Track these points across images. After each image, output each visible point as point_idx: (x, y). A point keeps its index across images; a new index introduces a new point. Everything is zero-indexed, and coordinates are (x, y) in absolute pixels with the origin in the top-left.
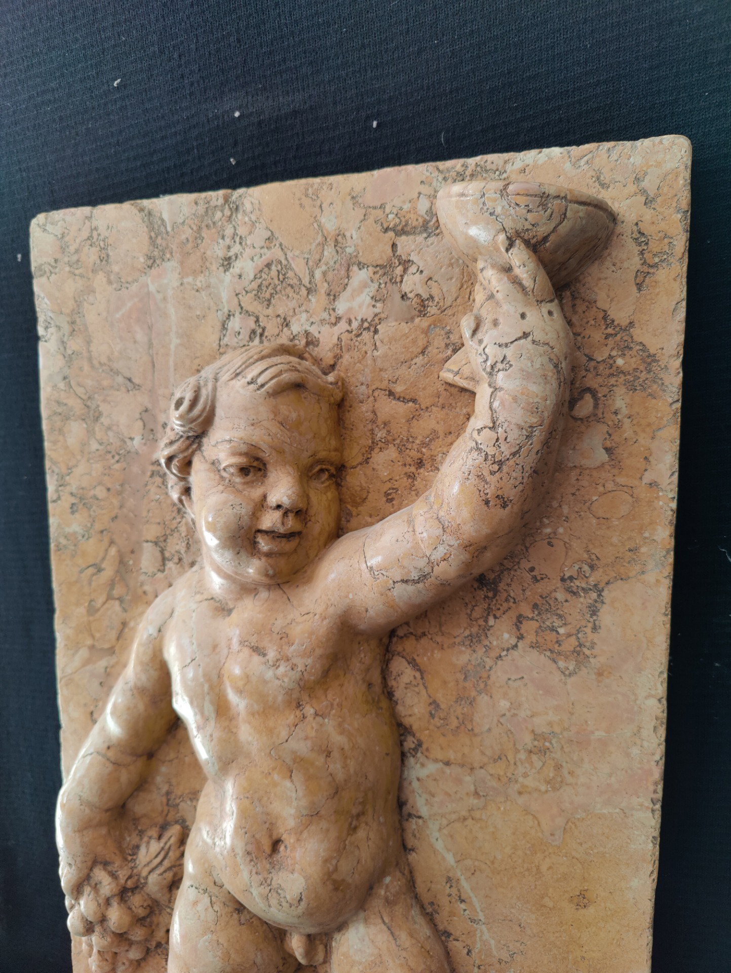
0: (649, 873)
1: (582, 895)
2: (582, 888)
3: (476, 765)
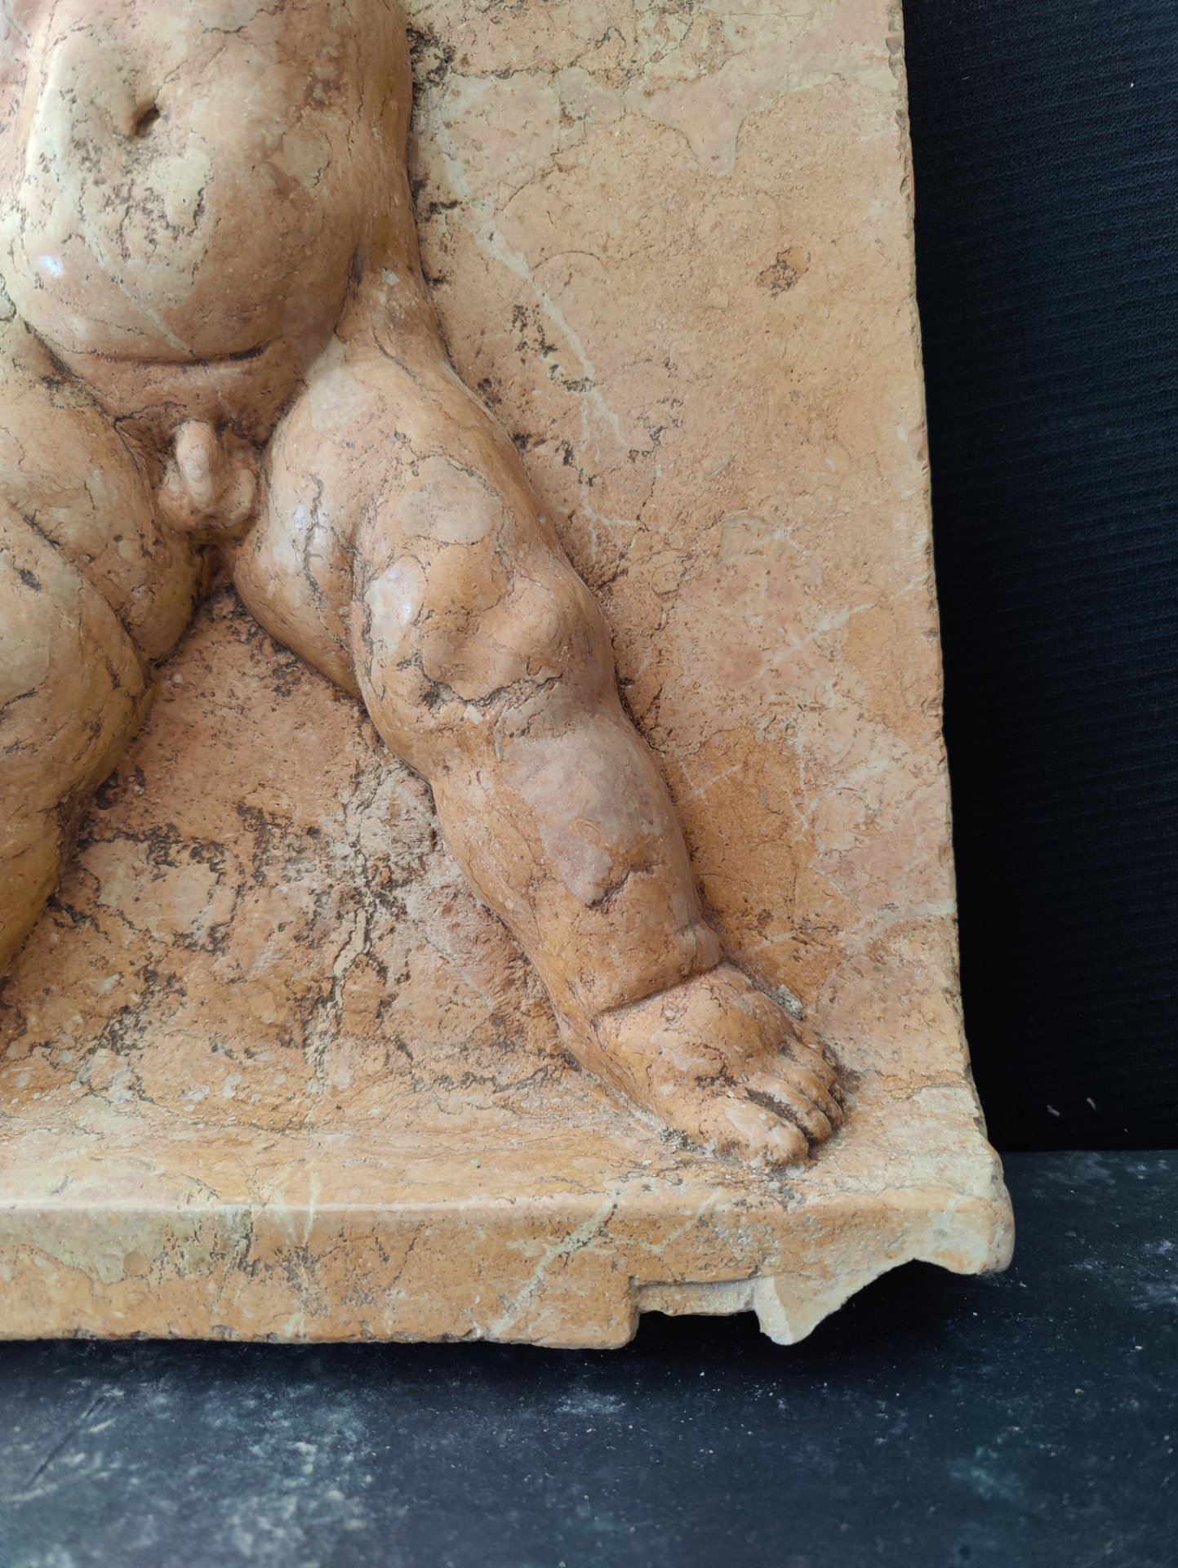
0: (899, 184)
1: (781, 263)
2: (779, 249)
3: (562, 62)
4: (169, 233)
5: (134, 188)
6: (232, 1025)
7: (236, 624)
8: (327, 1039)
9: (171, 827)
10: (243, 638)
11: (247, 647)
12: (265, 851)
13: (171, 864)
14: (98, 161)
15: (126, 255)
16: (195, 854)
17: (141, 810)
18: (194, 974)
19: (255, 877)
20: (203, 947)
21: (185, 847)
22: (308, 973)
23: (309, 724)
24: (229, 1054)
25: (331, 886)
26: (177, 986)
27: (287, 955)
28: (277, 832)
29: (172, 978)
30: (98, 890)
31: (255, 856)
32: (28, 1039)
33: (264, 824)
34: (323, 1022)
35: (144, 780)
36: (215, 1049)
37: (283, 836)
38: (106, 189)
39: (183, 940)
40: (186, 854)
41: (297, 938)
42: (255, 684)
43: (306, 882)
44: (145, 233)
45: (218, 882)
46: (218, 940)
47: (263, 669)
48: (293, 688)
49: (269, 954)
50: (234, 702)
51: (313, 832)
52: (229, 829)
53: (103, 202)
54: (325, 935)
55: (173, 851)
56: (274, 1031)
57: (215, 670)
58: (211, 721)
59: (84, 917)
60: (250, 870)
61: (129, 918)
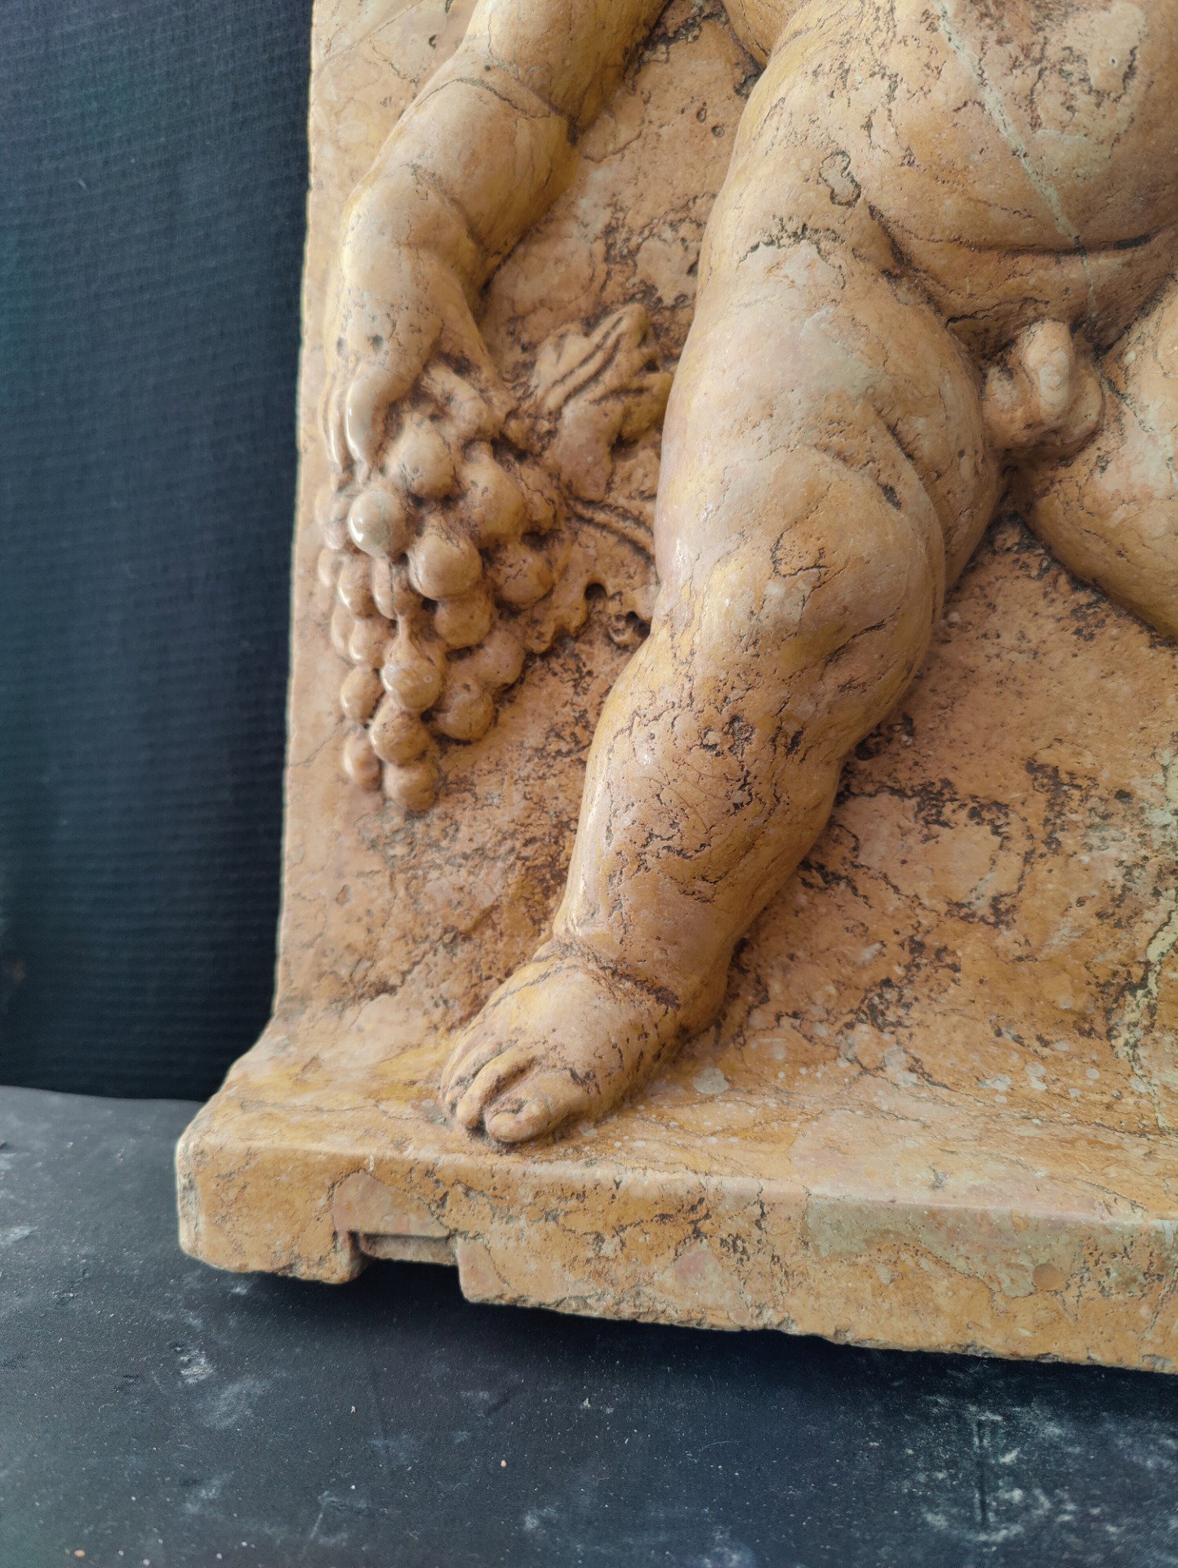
4: (1092, 99)
5: (1048, 46)
6: (1019, 1008)
7: (1024, 557)
8: (1139, 1033)
9: (947, 783)
10: (1034, 573)
11: (1038, 584)
12: (1060, 814)
13: (945, 824)
14: (1001, 18)
15: (1035, 124)
16: (974, 814)
17: (910, 763)
18: (971, 948)
19: (1047, 843)
20: (983, 919)
21: (963, 806)
22: (1114, 956)
23: (1120, 673)
24: (1018, 1039)
25: (1146, 858)
26: (949, 960)
27: (1087, 934)
28: (1076, 794)
29: (941, 952)
30: (855, 849)
31: (1047, 820)
32: (772, 1007)
33: (1059, 784)
34: (1133, 1009)
35: (914, 729)
36: (999, 1034)
37: (1084, 799)
38: (1012, 49)
39: (959, 910)
40: (963, 815)
41: (1100, 915)
42: (1050, 626)
43: (1113, 852)
44: (1061, 98)
45: (1001, 847)
46: (1001, 912)
47: (1059, 608)
48: (1097, 631)
49: (1066, 931)
50: (1025, 645)
51: (1123, 795)
52: (1016, 787)
53: (1009, 63)
54: (1137, 913)
55: (948, 809)
56: (1070, 1018)
57: (1000, 608)
58: (997, 664)
59: (838, 878)
60: (1041, 833)
61: (895, 882)
